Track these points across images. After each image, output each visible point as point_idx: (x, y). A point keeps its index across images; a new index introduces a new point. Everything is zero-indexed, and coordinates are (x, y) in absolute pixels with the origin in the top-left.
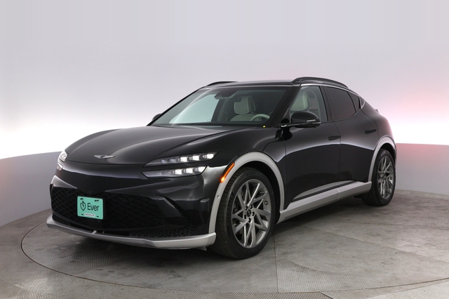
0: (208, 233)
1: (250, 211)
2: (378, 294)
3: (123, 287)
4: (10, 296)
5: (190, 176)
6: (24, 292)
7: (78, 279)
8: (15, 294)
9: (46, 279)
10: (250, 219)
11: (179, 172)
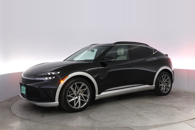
0: (55, 101)
1: (78, 94)
2: (152, 128)
3: (51, 125)
4: (6, 129)
5: (50, 80)
6: (12, 127)
7: (33, 122)
8: (8, 128)
9: (20, 122)
10: (78, 98)
11: (47, 78)
